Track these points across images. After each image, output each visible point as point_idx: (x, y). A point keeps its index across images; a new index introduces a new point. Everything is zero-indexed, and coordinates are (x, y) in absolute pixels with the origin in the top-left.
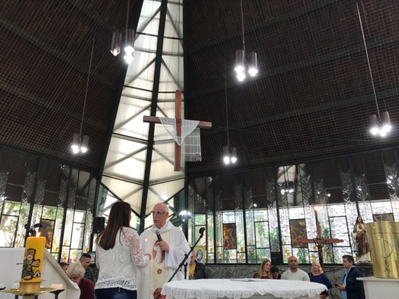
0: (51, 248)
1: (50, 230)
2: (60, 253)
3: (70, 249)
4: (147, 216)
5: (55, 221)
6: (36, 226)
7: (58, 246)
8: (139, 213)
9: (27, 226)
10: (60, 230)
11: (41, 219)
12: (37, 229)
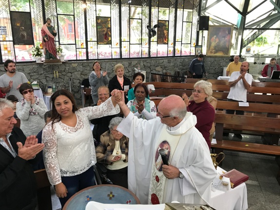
0: (168, 44)
1: (166, 29)
2: (174, 47)
3: (182, 44)
4: (249, 13)
5: (168, 21)
6: (155, 27)
7: (172, 42)
8: (241, 11)
9: (149, 27)
10: (173, 28)
11: (158, 20)
12: (156, 29)
